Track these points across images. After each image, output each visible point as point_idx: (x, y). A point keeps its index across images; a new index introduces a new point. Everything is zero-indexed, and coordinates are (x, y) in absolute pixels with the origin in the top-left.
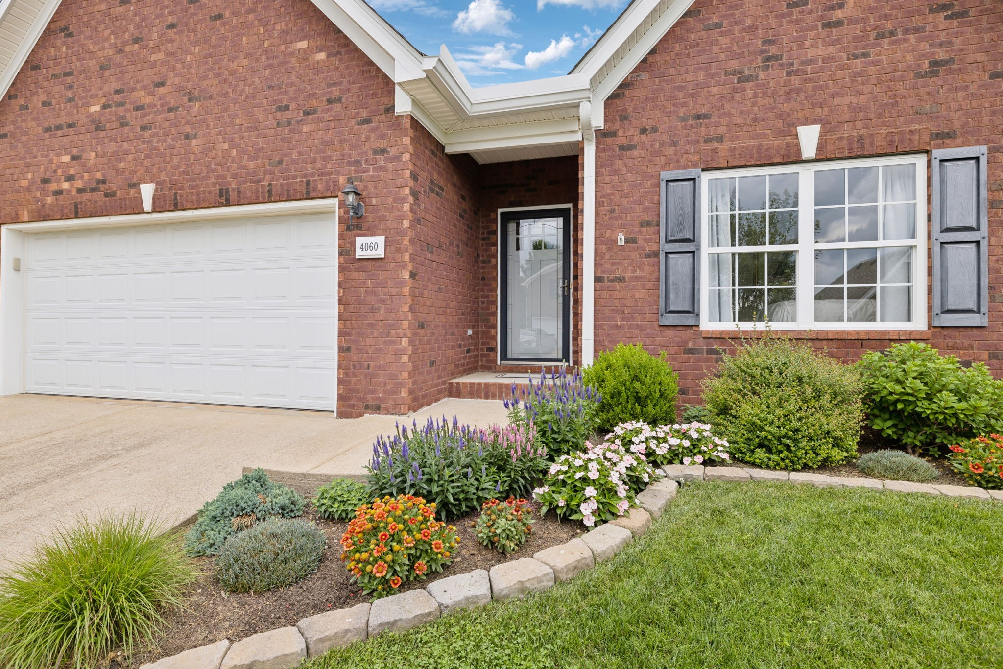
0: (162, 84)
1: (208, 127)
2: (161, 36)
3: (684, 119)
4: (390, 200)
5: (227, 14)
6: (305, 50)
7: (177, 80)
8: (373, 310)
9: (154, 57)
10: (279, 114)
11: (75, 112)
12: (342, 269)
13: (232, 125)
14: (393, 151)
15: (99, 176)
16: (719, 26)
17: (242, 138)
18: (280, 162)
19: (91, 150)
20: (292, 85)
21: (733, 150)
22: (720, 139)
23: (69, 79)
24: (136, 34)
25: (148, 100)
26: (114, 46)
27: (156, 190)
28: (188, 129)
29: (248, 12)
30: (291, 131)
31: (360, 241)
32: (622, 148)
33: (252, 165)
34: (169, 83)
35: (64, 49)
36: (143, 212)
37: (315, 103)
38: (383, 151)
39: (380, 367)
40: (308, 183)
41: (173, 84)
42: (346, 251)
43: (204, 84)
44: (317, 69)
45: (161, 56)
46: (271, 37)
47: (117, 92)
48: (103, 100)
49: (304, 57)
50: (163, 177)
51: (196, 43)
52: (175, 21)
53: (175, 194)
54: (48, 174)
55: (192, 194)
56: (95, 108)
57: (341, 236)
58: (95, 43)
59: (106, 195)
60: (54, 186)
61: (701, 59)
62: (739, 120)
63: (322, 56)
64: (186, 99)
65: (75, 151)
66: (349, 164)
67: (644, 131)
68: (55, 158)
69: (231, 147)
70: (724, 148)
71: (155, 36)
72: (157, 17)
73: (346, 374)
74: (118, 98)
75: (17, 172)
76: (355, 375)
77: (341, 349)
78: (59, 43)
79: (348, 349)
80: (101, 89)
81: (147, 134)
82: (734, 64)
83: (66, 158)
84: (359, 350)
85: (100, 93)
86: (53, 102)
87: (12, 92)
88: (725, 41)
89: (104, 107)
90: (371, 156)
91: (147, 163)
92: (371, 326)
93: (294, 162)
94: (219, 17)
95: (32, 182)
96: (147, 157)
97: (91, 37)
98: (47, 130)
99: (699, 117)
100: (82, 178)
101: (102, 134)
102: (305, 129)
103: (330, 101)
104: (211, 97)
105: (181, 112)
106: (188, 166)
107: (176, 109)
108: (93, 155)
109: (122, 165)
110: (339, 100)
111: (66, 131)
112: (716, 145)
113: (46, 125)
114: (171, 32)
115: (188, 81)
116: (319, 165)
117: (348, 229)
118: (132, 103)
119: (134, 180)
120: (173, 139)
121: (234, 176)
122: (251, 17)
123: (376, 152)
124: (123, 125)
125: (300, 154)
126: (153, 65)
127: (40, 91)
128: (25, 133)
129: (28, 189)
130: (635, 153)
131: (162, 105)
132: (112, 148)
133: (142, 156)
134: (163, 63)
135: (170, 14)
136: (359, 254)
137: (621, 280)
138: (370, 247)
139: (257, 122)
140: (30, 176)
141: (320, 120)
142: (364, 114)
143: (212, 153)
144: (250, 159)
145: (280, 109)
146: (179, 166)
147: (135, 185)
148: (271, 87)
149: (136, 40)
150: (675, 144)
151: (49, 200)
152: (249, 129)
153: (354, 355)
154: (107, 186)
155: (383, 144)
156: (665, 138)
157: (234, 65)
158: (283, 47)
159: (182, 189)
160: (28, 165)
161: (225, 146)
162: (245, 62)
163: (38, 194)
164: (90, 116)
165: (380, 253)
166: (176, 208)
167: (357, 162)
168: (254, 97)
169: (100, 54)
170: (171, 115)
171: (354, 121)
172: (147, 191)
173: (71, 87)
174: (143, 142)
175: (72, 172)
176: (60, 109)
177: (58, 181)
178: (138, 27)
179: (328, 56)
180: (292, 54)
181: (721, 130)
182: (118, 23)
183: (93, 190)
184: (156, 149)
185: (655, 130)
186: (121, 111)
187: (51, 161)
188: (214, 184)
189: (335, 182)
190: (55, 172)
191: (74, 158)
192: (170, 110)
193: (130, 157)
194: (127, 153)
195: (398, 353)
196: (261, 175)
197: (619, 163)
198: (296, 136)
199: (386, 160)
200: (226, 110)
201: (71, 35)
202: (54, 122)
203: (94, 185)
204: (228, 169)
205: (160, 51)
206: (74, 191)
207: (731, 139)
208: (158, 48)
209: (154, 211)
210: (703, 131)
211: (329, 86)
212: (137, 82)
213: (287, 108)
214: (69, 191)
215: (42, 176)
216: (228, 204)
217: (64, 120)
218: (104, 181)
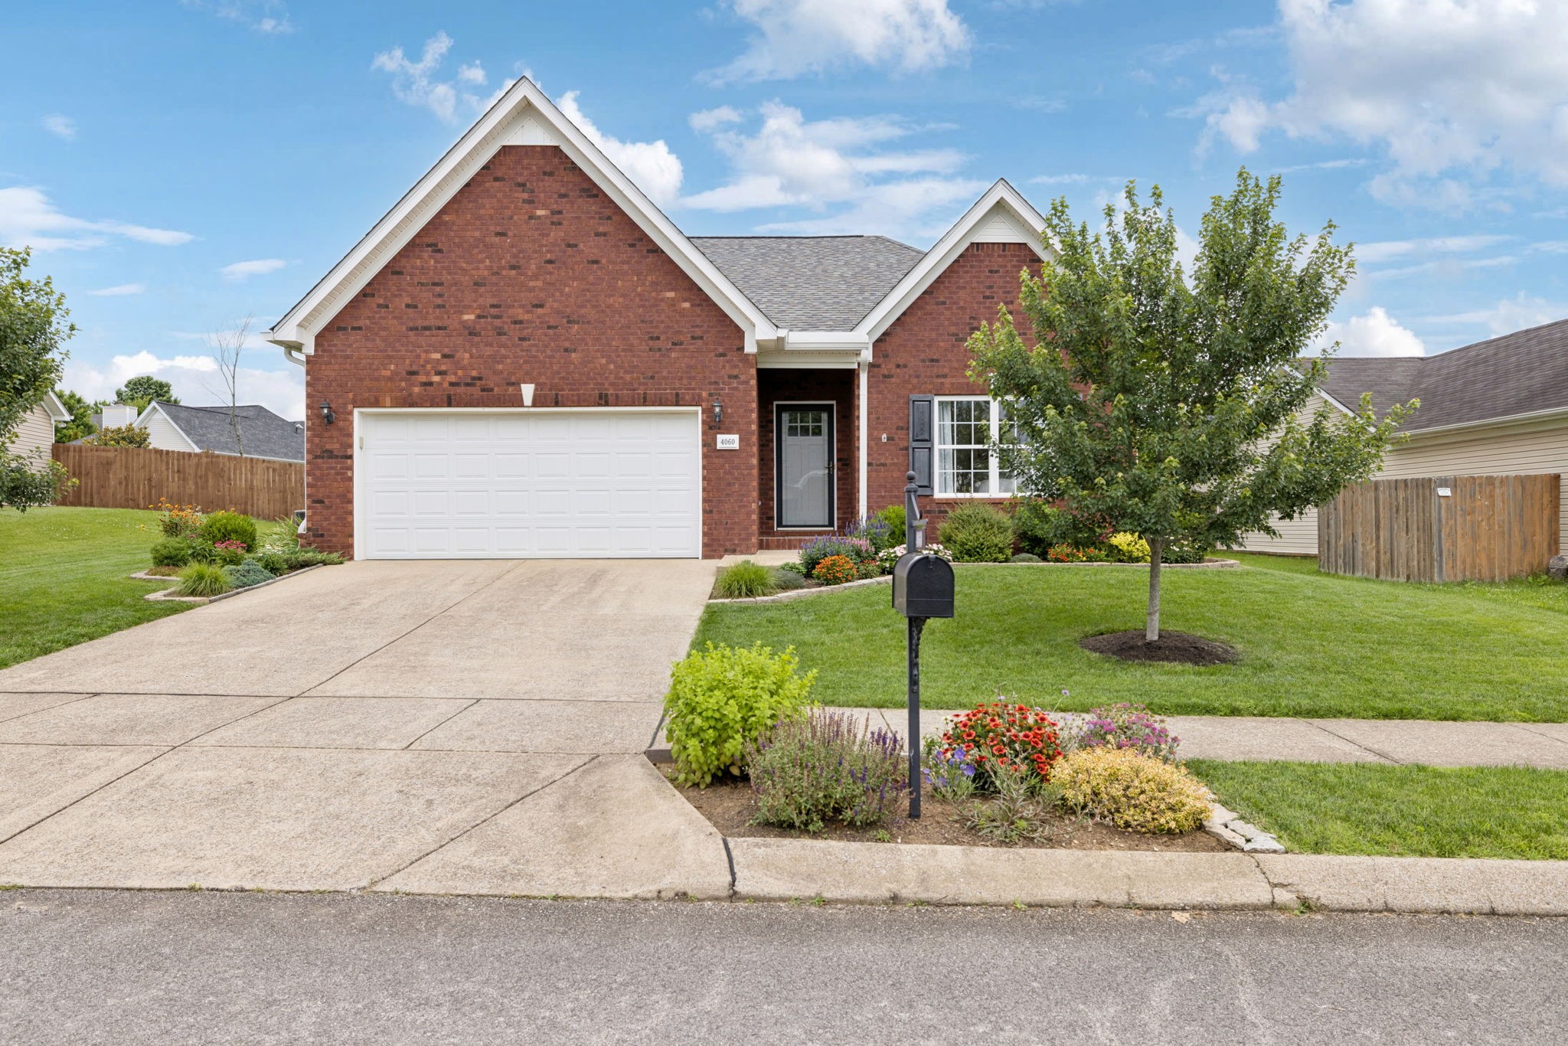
0: (541, 306)
1: (586, 344)
2: (539, 268)
3: (923, 361)
4: (742, 410)
5: (604, 261)
6: (673, 299)
7: (555, 305)
8: (729, 484)
9: (531, 284)
10: (651, 343)
11: (446, 317)
12: (705, 456)
13: (610, 346)
14: (743, 378)
15: (474, 373)
16: (944, 303)
17: (619, 356)
18: (652, 377)
19: (465, 351)
20: (662, 322)
21: (953, 384)
22: (945, 376)
23: (438, 289)
24: (514, 262)
25: (526, 317)
26: (490, 268)
27: (536, 390)
28: (567, 344)
29: (623, 263)
30: (661, 356)
31: (720, 437)
32: (885, 376)
33: (628, 377)
34: (547, 305)
35: (432, 262)
36: (522, 405)
37: (682, 338)
38: (736, 377)
39: (735, 523)
40: (677, 395)
41: (552, 308)
42: (709, 444)
43: (583, 311)
44: (682, 313)
45: (539, 284)
46: (643, 285)
47: (493, 306)
48: (478, 312)
49: (673, 303)
50: (543, 379)
51: (574, 279)
52: (553, 258)
53: (557, 395)
54: (415, 368)
55: (573, 395)
56: (469, 317)
57: (704, 433)
58: (467, 263)
59: (483, 390)
60: (423, 378)
61: (934, 323)
62: (956, 365)
63: (687, 305)
64: (565, 320)
65: (446, 351)
66: (710, 383)
67: (898, 366)
68: (423, 355)
69: (608, 363)
70: (947, 381)
71: (533, 267)
72: (535, 252)
73: (710, 529)
74: (493, 311)
75: (376, 362)
76: (716, 529)
77: (705, 511)
78: (425, 255)
79: (711, 512)
80: (475, 301)
81: (526, 344)
82: (953, 329)
83: (438, 356)
84: (720, 512)
85: (475, 305)
86: (420, 306)
87: (368, 291)
88: (947, 313)
89: (479, 317)
90: (726, 379)
91: (527, 367)
92: (728, 495)
93: (664, 378)
94: (596, 262)
95: (395, 373)
96: (525, 362)
97: (463, 257)
98: (411, 329)
99: (932, 360)
100: (455, 374)
101: (476, 339)
102: (673, 355)
103: (693, 338)
104: (589, 322)
105: (560, 330)
106: (568, 373)
107: (556, 327)
108: (467, 355)
109: (500, 367)
110: (701, 338)
111: (435, 332)
112: (943, 380)
113: (411, 324)
114: (550, 266)
115: (567, 306)
116: (685, 381)
117: (711, 428)
118: (509, 317)
119: (513, 379)
120: (552, 351)
121: (612, 384)
122: (626, 267)
123: (730, 377)
124: (499, 334)
125: (669, 372)
126: (532, 290)
127: (403, 294)
128: (385, 329)
129: (390, 379)
130: (893, 380)
131: (541, 323)
132: (488, 351)
133: (521, 361)
134: (541, 290)
135: (548, 252)
136: (719, 446)
137: (884, 465)
138: (729, 442)
139: (632, 345)
140: (392, 367)
141: (686, 350)
142: (721, 350)
143: (591, 366)
144: (626, 372)
145: (652, 338)
146: (558, 373)
147: (516, 385)
148: (643, 321)
149: (513, 267)
150: (918, 377)
151: (416, 389)
152: (624, 350)
153: (716, 516)
154: (483, 382)
155: (735, 372)
156: (912, 372)
157: (611, 300)
158: (654, 294)
159: (563, 390)
160: (389, 357)
161: (604, 361)
162: (621, 300)
163: (403, 384)
164: (463, 323)
165: (736, 446)
166: (557, 404)
167: (716, 383)
168: (629, 327)
169: (474, 272)
170: (551, 332)
171: (713, 354)
172: (528, 391)
173: (440, 296)
174: (522, 350)
175: (443, 368)
176: (427, 313)
177: (428, 374)
178: (515, 256)
179: (692, 305)
180: (662, 300)
181: (946, 370)
182: (494, 250)
183: (467, 385)
184: (535, 357)
185: (905, 366)
186: (497, 322)
187: (418, 357)
188: (593, 389)
189: (700, 395)
190: (424, 366)
191: (445, 356)
192: (549, 327)
193: (509, 361)
194: (505, 357)
195: (749, 514)
196: (636, 386)
197: (882, 386)
198: (667, 360)
199: (738, 383)
200: (603, 334)
201: (440, 251)
202: (420, 323)
203: (469, 381)
204: (606, 378)
205: (537, 279)
206: (446, 385)
207: (952, 377)
208: (536, 277)
209: (534, 405)
210: (935, 370)
211: (693, 327)
212: (515, 301)
213: (658, 338)
214: (440, 384)
215: (408, 368)
216: (607, 404)
217: (432, 322)
218: (480, 379)
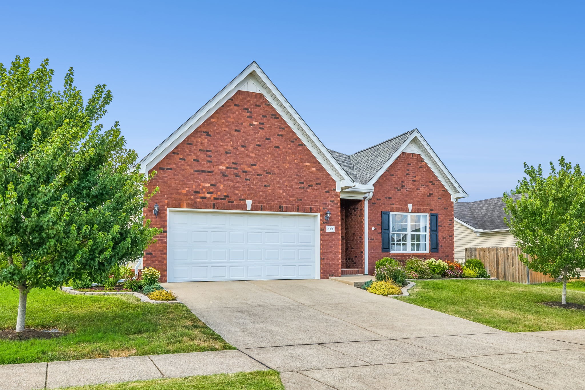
0: (255, 165)
1: (274, 184)
2: (254, 148)
3: (386, 198)
4: (335, 216)
5: (281, 147)
6: (308, 166)
7: (261, 165)
8: (331, 247)
9: (251, 155)
10: (300, 184)
11: (212, 166)
12: (321, 235)
13: (284, 185)
14: (335, 202)
15: (225, 194)
16: (393, 175)
17: (287, 190)
18: (301, 200)
19: (221, 183)
20: (305, 176)
21: (396, 208)
22: (393, 204)
23: (209, 153)
24: (243, 144)
25: (248, 169)
26: (232, 146)
27: (252, 203)
28: (266, 183)
29: (289, 149)
30: (304, 191)
31: (328, 227)
32: (373, 203)
33: (291, 199)
34: (257, 165)
35: (206, 140)
36: (247, 210)
37: (312, 183)
38: (333, 201)
39: (333, 264)
40: (311, 208)
41: (259, 166)
42: (323, 230)
43: (272, 169)
44: (312, 173)
45: (254, 155)
46: (297, 159)
47: (233, 163)
48: (227, 165)
49: (309, 168)
50: (255, 198)
51: (269, 154)
52: (260, 144)
53: (262, 206)
54: (198, 190)
55: (269, 206)
56: (223, 168)
57: (321, 225)
58: (222, 142)
59: (229, 202)
60: (201, 195)
61: (390, 183)
62: (397, 200)
63: (314, 169)
64: (265, 172)
65: (213, 183)
66: (323, 204)
67: (378, 199)
68: (202, 184)
69: (283, 192)
70: (395, 206)
71: (252, 147)
72: (252, 140)
73: (323, 266)
74: (234, 166)
75: (179, 186)
76: (326, 266)
77: (321, 259)
78: (203, 137)
79: (324, 259)
80: (225, 160)
81: (248, 182)
82: (396, 186)
83: (208, 185)
84: (327, 259)
85: (226, 162)
86: (200, 160)
87: (175, 152)
88: (394, 179)
89: (227, 168)
90: (329, 202)
91: (248, 192)
92: (331, 252)
93: (306, 200)
94: (278, 147)
95: (188, 192)
96: (248, 190)
97: (220, 139)
98: (196, 171)
99: (389, 198)
100: (217, 194)
101: (226, 178)
102: (309, 191)
103: (317, 184)
104: (275, 174)
105: (263, 176)
106: (266, 196)
107: (261, 175)
108: (222, 185)
109: (237, 192)
110: (320, 184)
111: (207, 173)
112: (393, 206)
113: (196, 169)
114: (259, 147)
115: (266, 166)
116: (313, 202)
117: (324, 223)
118: (241, 169)
119: (243, 198)
120: (260, 186)
121: (285, 202)
122: (290, 151)
123: (331, 201)
124: (237, 176)
125: (307, 198)
126: (251, 157)
127: (193, 154)
128: (183, 170)
129: (186, 194)
130: (376, 205)
131: (255, 173)
132: (232, 184)
133: (246, 190)
134: (255, 158)
135: (258, 141)
136: (327, 230)
137: (373, 239)
138: (331, 229)
139: (292, 185)
140: (187, 189)
141: (314, 189)
142: (327, 189)
143: (275, 193)
144: (291, 197)
145: (300, 183)
146: (262, 196)
147: (244, 200)
148: (297, 175)
149: (243, 146)
150: (384, 204)
151: (198, 200)
152: (289, 187)
153: (325, 260)
154: (229, 198)
155: (333, 199)
156: (382, 202)
157: (284, 165)
158: (301, 164)
159: (264, 204)
160: (186, 184)
161: (281, 191)
162: (288, 165)
163: (192, 197)
164: (220, 170)
165: (334, 231)
166: (261, 210)
167: (325, 204)
168: (291, 177)
169: (226, 147)
170: (259, 177)
171: (324, 191)
172: (249, 203)
173: (210, 156)
174: (246, 185)
175: (211, 190)
176: (204, 164)
177: (204, 193)
178: (244, 141)
179: (316, 170)
180: (304, 166)
181: (394, 202)
182: (234, 138)
183: (222, 199)
184: (252, 188)
185: (380, 200)
186: (236, 171)
187: (199, 185)
188: (277, 204)
189: (319, 208)
190: (202, 189)
191: (212, 185)
192: (258, 175)
193: (240, 189)
194: (239, 187)
195: (338, 260)
196: (294, 203)
197: (372, 207)
198: (306, 192)
199: (334, 204)
200: (281, 179)
201: (210, 136)
202: (200, 169)
203: (223, 197)
204: (282, 199)
205: (253, 153)
206: (212, 199)
208: (252, 152)
209: (252, 210)
210: (390, 202)
211: (316, 179)
212: (244, 162)
213: (303, 183)
214: (209, 198)
215: (194, 190)
216: (282, 211)
217: (206, 169)
218: (228, 197)
